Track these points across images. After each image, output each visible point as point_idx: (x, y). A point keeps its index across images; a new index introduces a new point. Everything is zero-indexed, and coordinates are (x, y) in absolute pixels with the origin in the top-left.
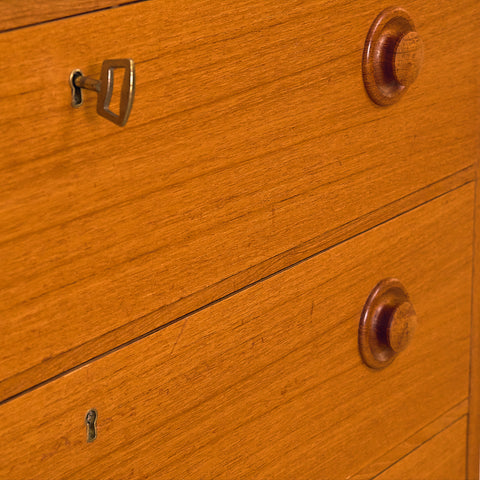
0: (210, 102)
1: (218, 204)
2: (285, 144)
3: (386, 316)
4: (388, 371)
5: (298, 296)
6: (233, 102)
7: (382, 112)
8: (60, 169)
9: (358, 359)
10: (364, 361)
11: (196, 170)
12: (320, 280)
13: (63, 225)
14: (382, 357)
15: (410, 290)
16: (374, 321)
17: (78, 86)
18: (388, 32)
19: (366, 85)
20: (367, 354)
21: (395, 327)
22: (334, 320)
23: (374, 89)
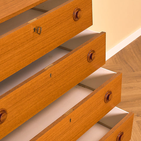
0: (51, 27)
1: (53, 39)
2: (62, 30)
3: (91, 55)
4: (92, 62)
5: (78, 54)
6: (54, 26)
7: (76, 22)
8: (33, 40)
9: (87, 61)
10: (88, 61)
11: (50, 36)
12: (81, 52)
13: (34, 46)
14: (91, 60)
15: (95, 51)
16: (90, 55)
17: (34, 30)
18: (77, 11)
19: (74, 19)
20: (89, 60)
21: (93, 57)
22: (83, 57)
23: (75, 19)
